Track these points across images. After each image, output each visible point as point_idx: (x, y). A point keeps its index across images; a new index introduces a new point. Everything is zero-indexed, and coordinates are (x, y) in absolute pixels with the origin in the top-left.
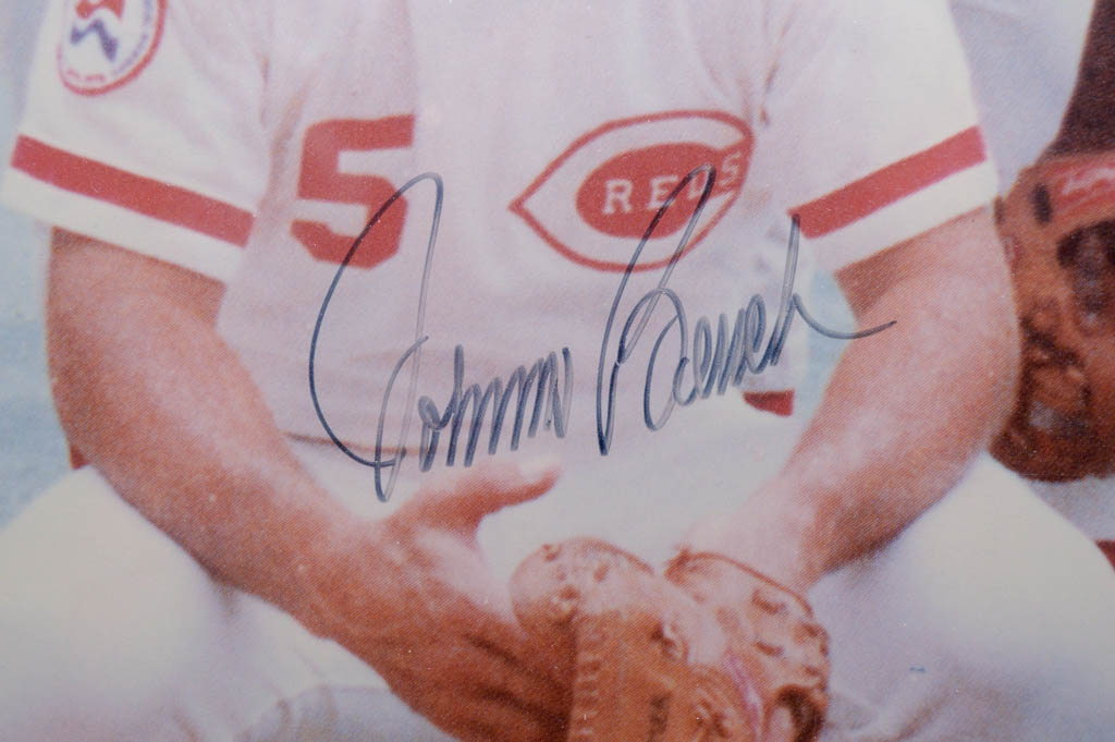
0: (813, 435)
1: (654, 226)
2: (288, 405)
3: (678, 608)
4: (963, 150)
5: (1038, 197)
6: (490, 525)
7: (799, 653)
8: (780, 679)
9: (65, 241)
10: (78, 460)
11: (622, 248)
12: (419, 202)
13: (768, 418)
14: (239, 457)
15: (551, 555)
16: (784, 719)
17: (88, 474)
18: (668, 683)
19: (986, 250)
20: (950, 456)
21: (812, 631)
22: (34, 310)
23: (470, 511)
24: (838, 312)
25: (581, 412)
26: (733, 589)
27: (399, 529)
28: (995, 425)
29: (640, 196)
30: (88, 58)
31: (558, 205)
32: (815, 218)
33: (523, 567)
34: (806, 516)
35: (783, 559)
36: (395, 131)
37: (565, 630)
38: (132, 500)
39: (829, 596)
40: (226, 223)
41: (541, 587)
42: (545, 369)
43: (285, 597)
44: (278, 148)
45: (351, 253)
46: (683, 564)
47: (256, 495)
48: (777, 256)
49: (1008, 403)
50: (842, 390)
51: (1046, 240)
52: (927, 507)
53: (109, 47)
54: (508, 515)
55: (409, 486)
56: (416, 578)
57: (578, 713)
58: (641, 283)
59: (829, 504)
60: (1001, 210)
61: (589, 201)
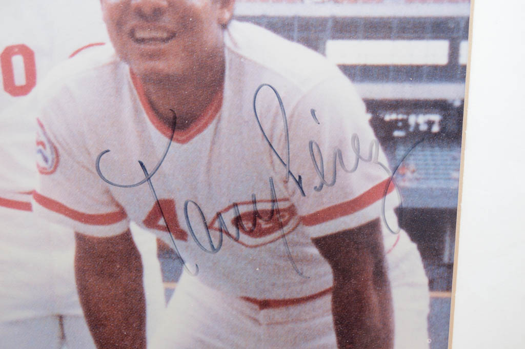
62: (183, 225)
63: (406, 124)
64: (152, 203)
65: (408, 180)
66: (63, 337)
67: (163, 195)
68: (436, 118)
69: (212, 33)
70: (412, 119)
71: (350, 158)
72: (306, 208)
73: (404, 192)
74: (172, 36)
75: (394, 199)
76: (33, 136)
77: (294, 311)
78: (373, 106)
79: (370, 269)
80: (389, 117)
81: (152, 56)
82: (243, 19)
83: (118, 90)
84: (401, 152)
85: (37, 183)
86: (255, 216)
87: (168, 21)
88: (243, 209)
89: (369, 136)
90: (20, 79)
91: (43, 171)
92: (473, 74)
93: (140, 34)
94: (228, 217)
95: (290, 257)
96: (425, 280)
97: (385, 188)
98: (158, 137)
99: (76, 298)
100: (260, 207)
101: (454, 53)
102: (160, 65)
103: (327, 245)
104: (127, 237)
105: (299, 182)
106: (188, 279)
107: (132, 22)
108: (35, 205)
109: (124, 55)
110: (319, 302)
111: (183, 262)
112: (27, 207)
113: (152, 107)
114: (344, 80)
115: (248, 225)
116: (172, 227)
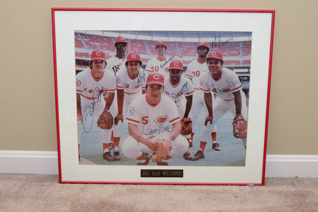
0: (171, 133)
1: (162, 122)
2: (142, 132)
3: (163, 142)
4: (178, 118)
5: (183, 120)
6: (153, 138)
7: (170, 145)
8: (169, 146)
9: (129, 123)
10: (130, 135)
11: (160, 123)
12: (149, 121)
13: (168, 132)
14: (139, 135)
15: (156, 140)
16: (169, 148)
17: (131, 136)
18: (163, 146)
19: (180, 123)
20: (178, 134)
21: (171, 144)
22: (127, 127)
23: (152, 137)
24: (172, 127)
25: (158, 132)
26: (166, 141)
27: (148, 138)
28: (181, 132)
29: (161, 120)
30: (130, 113)
31: (156, 121)
32: (170, 121)
33: (155, 140)
34: (170, 137)
35: (169, 140)
36: (147, 117)
37: (157, 144)
38: (133, 137)
39: (172, 142)
40: (138, 122)
41: (156, 141)
42: (156, 130)
43: (141, 142)
44: (141, 118)
45: (145, 124)
46: (164, 140)
47: (140, 137)
48: (169, 123)
49: (181, 131)
50: (172, 131)
51: (183, 122)
52: (176, 138)
53: (131, 113)
54: (154, 138)
55: (148, 136)
56: (149, 141)
57: (158, 148)
58: (161, 125)
59: (172, 137)
60: (181, 121)
61: (158, 121)
62: (217, 91)
63: (243, 79)
64: (213, 89)
65: (243, 85)
66: (202, 105)
67: (214, 88)
68: (247, 78)
69: (220, 69)
70: (244, 78)
71: (236, 83)
72: (231, 89)
73: (243, 87)
74: (216, 69)
75: (242, 88)
76: (199, 81)
77: (230, 101)
78: (239, 77)
79: (239, 96)
80: (241, 78)
81: (213, 72)
82: (224, 67)
83: (209, 76)
84: (242, 82)
85: (200, 87)
86: (225, 90)
87: (215, 68)
88: (224, 89)
89: (239, 80)
90: (198, 75)
91: (201, 85)
92: (251, 73)
93: (212, 69)
94: (222, 90)
95: (229, 95)
96: (245, 97)
97: (240, 86)
98: (214, 81)
99: (204, 100)
100: (226, 89)
101: (249, 70)
102: (214, 73)
103: (234, 93)
104: (210, 93)
105: (230, 86)
106: (217, 98)
107: (211, 68)
108: (200, 89)
109: (210, 71)
110: (233, 100)
111: (217, 96)
112: (198, 89)
113: (213, 77)
114: (236, 74)
115: (224, 91)
116: (215, 91)
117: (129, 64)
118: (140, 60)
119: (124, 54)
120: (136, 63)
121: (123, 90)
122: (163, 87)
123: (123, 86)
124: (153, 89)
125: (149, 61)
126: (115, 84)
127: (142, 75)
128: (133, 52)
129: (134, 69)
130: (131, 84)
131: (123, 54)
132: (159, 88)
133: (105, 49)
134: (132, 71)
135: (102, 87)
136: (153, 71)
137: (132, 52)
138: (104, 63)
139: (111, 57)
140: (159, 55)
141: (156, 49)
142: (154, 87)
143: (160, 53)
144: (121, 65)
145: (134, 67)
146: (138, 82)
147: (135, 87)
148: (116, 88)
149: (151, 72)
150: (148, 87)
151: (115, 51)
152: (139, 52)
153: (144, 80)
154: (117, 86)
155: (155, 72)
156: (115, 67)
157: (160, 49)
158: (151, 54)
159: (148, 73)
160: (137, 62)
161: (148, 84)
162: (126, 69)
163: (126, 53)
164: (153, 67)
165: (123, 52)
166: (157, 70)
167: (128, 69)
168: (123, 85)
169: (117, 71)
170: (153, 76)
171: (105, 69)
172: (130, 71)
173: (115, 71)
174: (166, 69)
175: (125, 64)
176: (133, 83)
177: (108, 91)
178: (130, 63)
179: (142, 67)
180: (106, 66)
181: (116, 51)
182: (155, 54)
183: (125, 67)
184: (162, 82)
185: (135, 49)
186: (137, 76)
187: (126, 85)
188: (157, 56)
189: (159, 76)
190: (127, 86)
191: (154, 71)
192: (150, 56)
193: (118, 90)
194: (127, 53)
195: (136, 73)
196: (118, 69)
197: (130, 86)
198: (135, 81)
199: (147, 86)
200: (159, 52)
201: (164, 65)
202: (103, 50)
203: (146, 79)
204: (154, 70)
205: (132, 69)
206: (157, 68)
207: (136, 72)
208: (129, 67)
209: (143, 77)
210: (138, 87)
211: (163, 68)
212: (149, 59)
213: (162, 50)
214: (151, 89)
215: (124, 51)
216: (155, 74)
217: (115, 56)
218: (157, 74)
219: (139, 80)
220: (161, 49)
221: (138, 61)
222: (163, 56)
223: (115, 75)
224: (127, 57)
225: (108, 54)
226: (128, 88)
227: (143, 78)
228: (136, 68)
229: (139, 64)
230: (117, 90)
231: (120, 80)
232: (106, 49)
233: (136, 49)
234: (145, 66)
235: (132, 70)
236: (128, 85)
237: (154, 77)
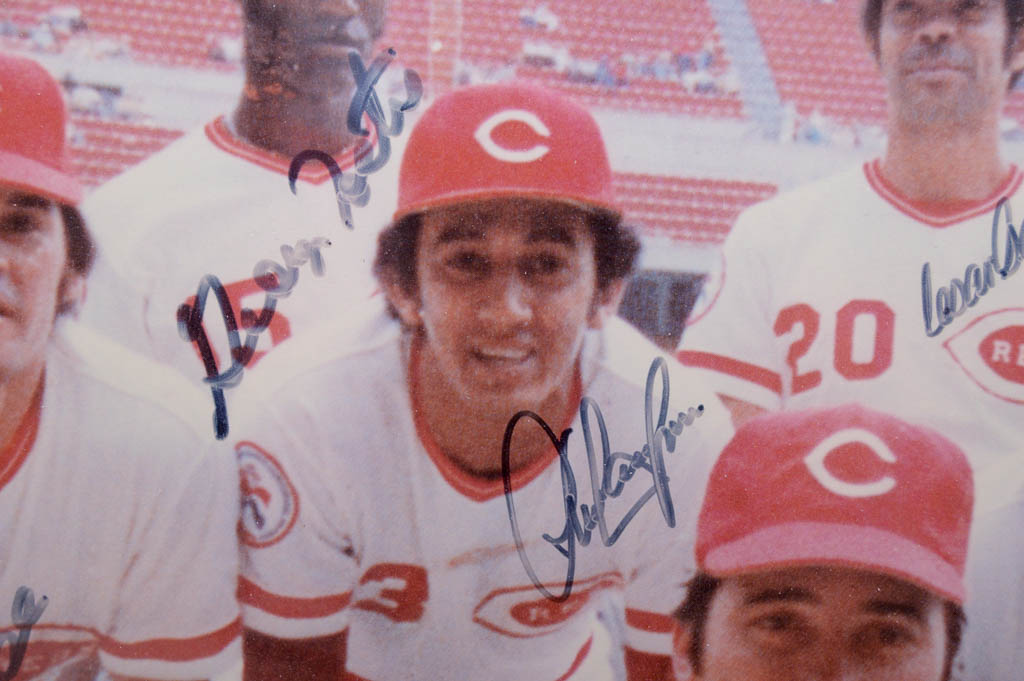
117: (430, 257)
118: (610, 199)
119: (366, 103)
120: (548, 246)
121: (335, 645)
122: (955, 616)
123: (340, 589)
124: (783, 653)
125: (750, 221)
126: (219, 564)
127: (629, 436)
128: (504, 76)
129: (508, 336)
130: (454, 563)
131: (340, 102)
132: (890, 636)
133: (72, 12)
134: (479, 370)
135: (23, 598)
136: (805, 365)
137: (479, 78)
138: (53, 241)
139: (158, 138)
140: (909, 130)
141: (859, 30)
142: (802, 608)
143: (923, 95)
144: (306, 270)
145: (516, 303)
146: (571, 526)
147: (520, 613)
148: (228, 611)
149: (771, 381)
150: (723, 607)
151: (218, 58)
152: (589, 67)
153: (654, 506)
154: (247, 591)
155: (834, 392)
156: (222, 293)
157: (934, 29)
158: (790, 110)
159: (725, 399)
160: (566, 238)
161: (722, 561)
162: (392, 332)
163: (388, 88)
164: (797, 316)
165: (348, 76)
166: (863, 349)
167: (418, 333)
168: (343, 577)
169: (244, 355)
170: (806, 448)
171: (69, 327)
172: (452, 372)
173: (225, 362)
174: (1002, 349)
175: (369, 249)
176: (489, 554)
177: (110, 662)
178: (447, 236)
179: (638, 313)
180: (75, 291)
181: (234, 47)
182: (852, 110)
183: (378, 304)
184: (935, 547)
185: (539, 32)
186: (560, 444)
187: (376, 573)
188: (877, 141)
189: (886, 454)
190: (398, 584)
191: (812, 380)
192: (773, 135)
193: (259, 648)
194: (414, 80)
195: (531, 396)
196: (264, 338)
197: (449, 594)
198: (522, 520)
199: (702, 590)
200: (905, 72)
201: (979, 280)
202: (42, 36)
203: (691, 492)
204: (820, 355)
205: (481, 329)
206: (865, 328)
207: (541, 376)
208: (437, 305)
209: (639, 460)
210: (559, 605)
211: (959, 322)
212: (755, 192)
213: (956, 53)
214: (762, 636)
215: (355, 62)
216: (824, 424)
217: (216, 132)
218: (856, 419)
219: (585, 497)
220: (950, 28)
221: (571, 211)
222: (963, 142)
223: (222, 428)
224: (399, 144)
225: (115, 91)
226: (406, 626)
227: (643, 480)
228: (537, 327)
229: (584, 260)
230: (236, 647)
231: (292, 495)
232: (78, 27)
233: (552, 22)
234: (683, 292)
235: (479, 357)
236: (417, 578)
237: (814, 462)
